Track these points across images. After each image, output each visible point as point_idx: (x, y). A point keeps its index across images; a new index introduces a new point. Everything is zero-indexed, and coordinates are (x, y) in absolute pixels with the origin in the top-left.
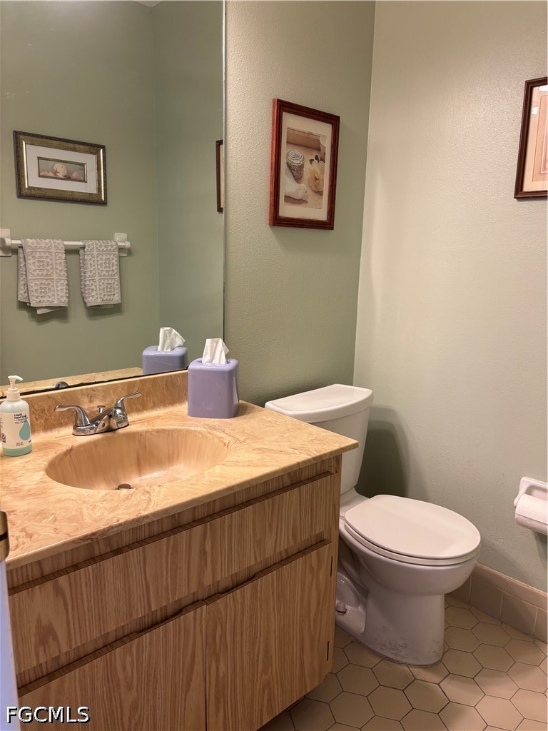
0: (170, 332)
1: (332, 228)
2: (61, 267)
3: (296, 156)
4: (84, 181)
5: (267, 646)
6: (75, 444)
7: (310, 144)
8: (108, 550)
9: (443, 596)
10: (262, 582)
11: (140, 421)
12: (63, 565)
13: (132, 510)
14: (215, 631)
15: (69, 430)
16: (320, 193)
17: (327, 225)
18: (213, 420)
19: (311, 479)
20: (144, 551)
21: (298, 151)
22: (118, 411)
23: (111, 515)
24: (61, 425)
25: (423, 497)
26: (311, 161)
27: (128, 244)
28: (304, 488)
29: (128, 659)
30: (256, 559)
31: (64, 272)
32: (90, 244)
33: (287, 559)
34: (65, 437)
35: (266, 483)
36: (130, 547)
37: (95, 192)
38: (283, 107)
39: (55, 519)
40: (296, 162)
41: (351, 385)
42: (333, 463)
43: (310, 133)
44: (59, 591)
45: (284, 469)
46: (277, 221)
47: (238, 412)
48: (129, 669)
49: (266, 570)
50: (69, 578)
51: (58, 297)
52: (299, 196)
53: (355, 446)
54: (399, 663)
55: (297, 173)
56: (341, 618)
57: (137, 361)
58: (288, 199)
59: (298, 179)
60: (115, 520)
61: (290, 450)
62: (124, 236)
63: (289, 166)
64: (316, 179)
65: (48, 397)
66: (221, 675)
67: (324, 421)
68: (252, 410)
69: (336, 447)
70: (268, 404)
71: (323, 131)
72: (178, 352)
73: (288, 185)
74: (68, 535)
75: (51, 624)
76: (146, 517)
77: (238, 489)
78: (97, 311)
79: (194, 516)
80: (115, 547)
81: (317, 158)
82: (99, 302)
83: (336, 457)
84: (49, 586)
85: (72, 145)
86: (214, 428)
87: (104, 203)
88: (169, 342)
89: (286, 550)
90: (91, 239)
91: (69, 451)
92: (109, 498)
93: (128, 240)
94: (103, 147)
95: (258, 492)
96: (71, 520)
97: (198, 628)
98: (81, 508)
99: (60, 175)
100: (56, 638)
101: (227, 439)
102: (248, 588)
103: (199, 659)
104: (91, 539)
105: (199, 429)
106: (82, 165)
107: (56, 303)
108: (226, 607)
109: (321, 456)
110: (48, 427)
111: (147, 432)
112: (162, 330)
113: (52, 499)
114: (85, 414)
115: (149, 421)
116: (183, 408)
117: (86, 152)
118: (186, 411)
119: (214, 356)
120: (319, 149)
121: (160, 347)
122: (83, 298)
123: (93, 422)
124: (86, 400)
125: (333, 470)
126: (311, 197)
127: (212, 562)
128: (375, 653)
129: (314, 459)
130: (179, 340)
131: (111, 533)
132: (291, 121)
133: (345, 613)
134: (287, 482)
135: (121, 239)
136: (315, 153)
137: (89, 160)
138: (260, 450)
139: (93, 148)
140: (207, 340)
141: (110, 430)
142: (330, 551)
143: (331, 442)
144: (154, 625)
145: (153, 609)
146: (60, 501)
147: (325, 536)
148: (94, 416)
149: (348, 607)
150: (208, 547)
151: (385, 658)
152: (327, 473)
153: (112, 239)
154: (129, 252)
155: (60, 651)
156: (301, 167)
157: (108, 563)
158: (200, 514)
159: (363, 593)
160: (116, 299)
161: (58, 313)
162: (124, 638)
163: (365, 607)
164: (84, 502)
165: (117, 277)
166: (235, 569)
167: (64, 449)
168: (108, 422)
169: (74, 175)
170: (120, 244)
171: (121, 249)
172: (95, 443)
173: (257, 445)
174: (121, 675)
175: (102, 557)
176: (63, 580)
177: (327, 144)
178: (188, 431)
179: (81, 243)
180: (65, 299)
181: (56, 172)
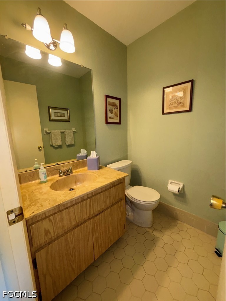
0: (83, 150)
1: (120, 124)
2: (60, 136)
3: (111, 108)
4: (64, 117)
5: (109, 228)
6: (59, 179)
7: (114, 105)
8: (64, 208)
9: (152, 211)
10: (106, 212)
11: (76, 172)
12: (51, 213)
13: (70, 197)
14: (94, 226)
15: (58, 175)
16: (117, 116)
17: (119, 123)
18: (94, 171)
19: (118, 184)
20: (74, 207)
21: (111, 107)
22: (69, 170)
23: (64, 199)
24: (56, 174)
25: (146, 186)
26: (115, 109)
27: (75, 131)
28: (116, 187)
29: (71, 236)
30: (104, 206)
31: (61, 138)
32: (66, 131)
33: (113, 205)
34: (57, 177)
35: (106, 186)
36: (70, 207)
37: (67, 119)
38: (107, 97)
39: (50, 201)
40: (111, 109)
41: (127, 160)
42: (123, 180)
43: (114, 102)
44: (50, 220)
45: (110, 183)
46: (107, 123)
47: (100, 168)
48: (71, 238)
49: (107, 208)
50: (53, 217)
51: (59, 143)
52: (112, 117)
53: (128, 175)
54: (142, 227)
55: (111, 112)
56: (127, 216)
57: (75, 157)
58: (110, 118)
59: (112, 113)
60: (65, 200)
61: (112, 178)
62: (75, 129)
63: (109, 110)
64: (116, 113)
65: (52, 167)
66: (97, 236)
67: (120, 170)
68: (103, 168)
69: (123, 176)
70: (107, 166)
71: (117, 102)
72: (85, 154)
73: (109, 115)
74: (52, 205)
75: (48, 229)
76: (74, 198)
77: (98, 189)
78: (69, 146)
79: (87, 197)
80: (66, 207)
81: (116, 108)
82: (69, 144)
83: (124, 179)
84: (47, 219)
85: (62, 109)
86: (93, 173)
87: (70, 122)
88: (83, 152)
89: (112, 203)
90: (67, 130)
91: (57, 181)
92: (64, 193)
93: (75, 130)
94: (69, 109)
95: (104, 189)
96: (54, 201)
97: (90, 226)
98: (57, 197)
99: (59, 116)
100: (50, 233)
101: (97, 175)
102: (103, 214)
103: (91, 233)
104: (59, 206)
105: (90, 173)
106: (64, 113)
107: (59, 145)
108: (97, 219)
109: (119, 179)
110: (53, 175)
111: (77, 175)
112: (81, 150)
113: (50, 195)
114: (61, 171)
115: (78, 172)
116: (86, 168)
117: (65, 110)
118: (87, 169)
119: (93, 155)
120: (116, 106)
121: (81, 154)
122: (66, 143)
123: (64, 173)
124: (62, 168)
125: (123, 182)
126: (115, 117)
127: (93, 208)
128: (136, 225)
129: (118, 179)
130: (86, 152)
131: (64, 204)
132: (109, 100)
133: (129, 215)
134: (111, 186)
135: (74, 129)
136: (115, 107)
137: (66, 112)
138: (105, 178)
139: (66, 109)
140: (92, 152)
141: (68, 175)
142: (123, 202)
143: (122, 175)
144: (78, 226)
145: (77, 222)
146: (52, 195)
147: (122, 198)
148: (64, 171)
149: (130, 214)
150: (91, 205)
151: (139, 226)
152: (122, 183)
153: (72, 129)
154: (76, 132)
155: (51, 236)
156: (112, 110)
157: (64, 212)
158: (89, 196)
159: (133, 210)
160: (73, 143)
161: (60, 147)
162: (70, 230)
163: (134, 214)
164: (58, 195)
165: (73, 138)
166: (99, 209)
167: (56, 180)
168: (67, 173)
169: (62, 116)
170: (74, 131)
171: (74, 132)
172: (64, 178)
173: (104, 177)
174: (69, 240)
175: (62, 210)
176: (51, 217)
177: (118, 105)
178: (87, 174)
179: (64, 131)
180: (61, 144)
181: (58, 115)
